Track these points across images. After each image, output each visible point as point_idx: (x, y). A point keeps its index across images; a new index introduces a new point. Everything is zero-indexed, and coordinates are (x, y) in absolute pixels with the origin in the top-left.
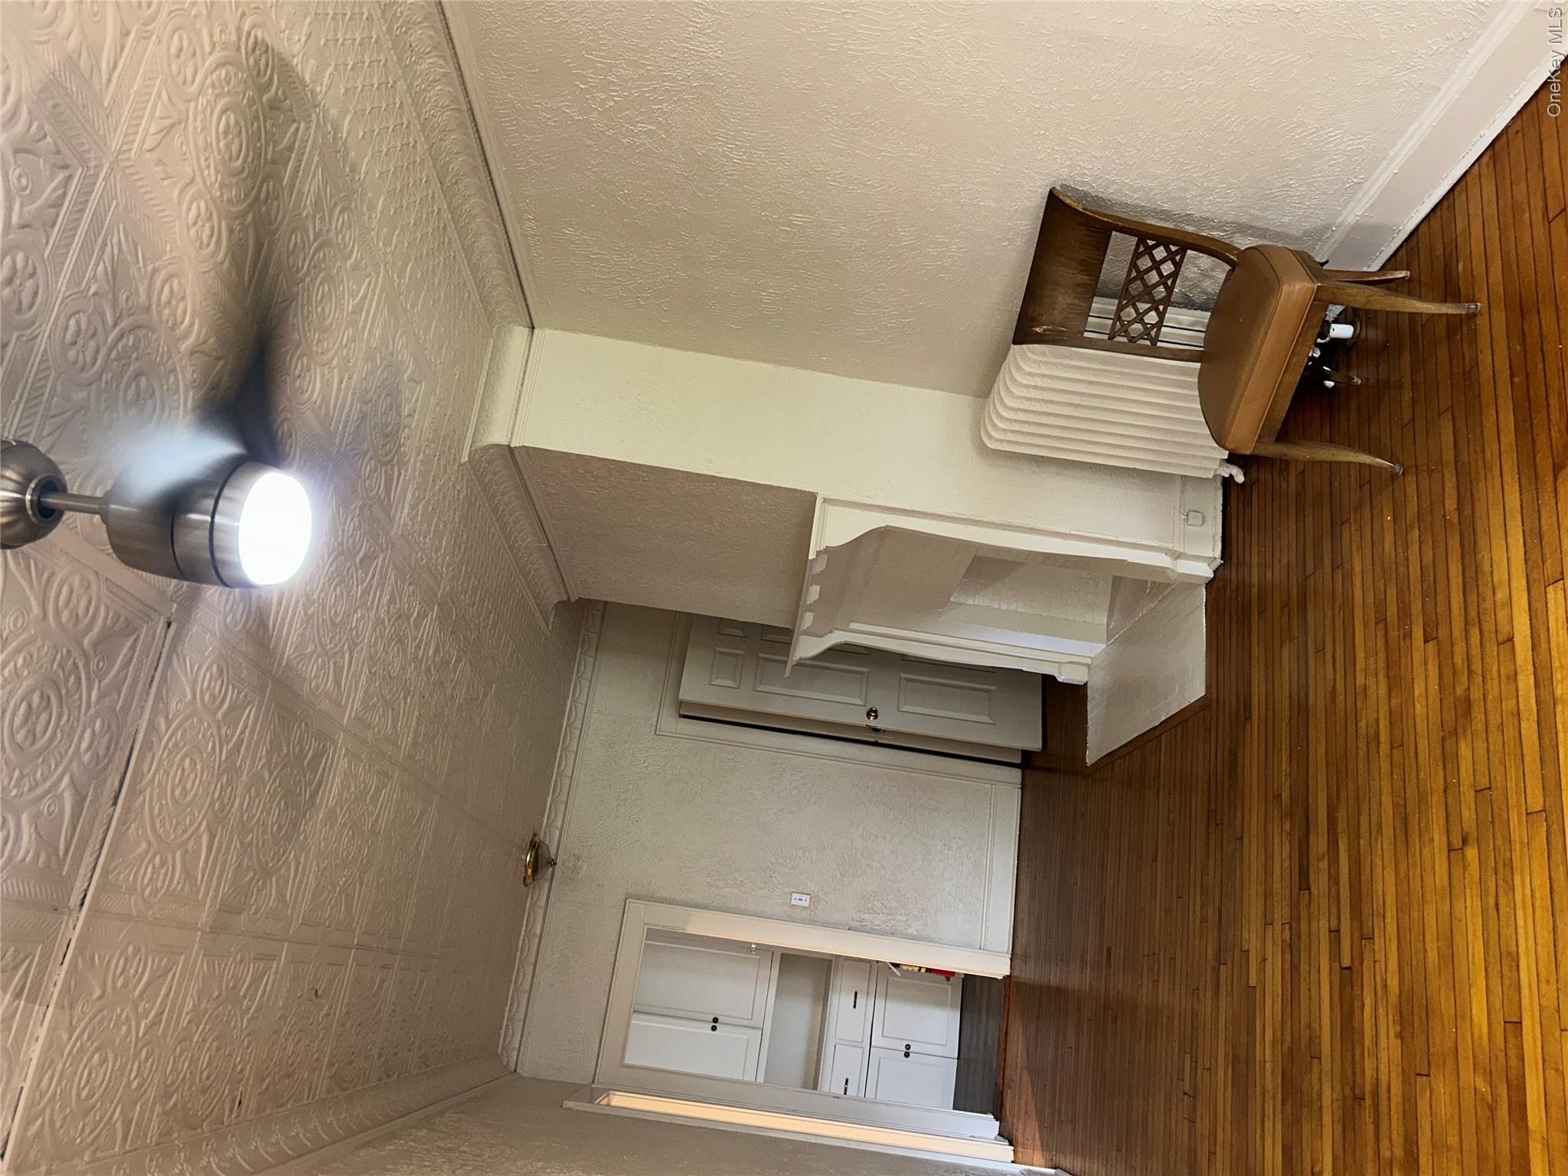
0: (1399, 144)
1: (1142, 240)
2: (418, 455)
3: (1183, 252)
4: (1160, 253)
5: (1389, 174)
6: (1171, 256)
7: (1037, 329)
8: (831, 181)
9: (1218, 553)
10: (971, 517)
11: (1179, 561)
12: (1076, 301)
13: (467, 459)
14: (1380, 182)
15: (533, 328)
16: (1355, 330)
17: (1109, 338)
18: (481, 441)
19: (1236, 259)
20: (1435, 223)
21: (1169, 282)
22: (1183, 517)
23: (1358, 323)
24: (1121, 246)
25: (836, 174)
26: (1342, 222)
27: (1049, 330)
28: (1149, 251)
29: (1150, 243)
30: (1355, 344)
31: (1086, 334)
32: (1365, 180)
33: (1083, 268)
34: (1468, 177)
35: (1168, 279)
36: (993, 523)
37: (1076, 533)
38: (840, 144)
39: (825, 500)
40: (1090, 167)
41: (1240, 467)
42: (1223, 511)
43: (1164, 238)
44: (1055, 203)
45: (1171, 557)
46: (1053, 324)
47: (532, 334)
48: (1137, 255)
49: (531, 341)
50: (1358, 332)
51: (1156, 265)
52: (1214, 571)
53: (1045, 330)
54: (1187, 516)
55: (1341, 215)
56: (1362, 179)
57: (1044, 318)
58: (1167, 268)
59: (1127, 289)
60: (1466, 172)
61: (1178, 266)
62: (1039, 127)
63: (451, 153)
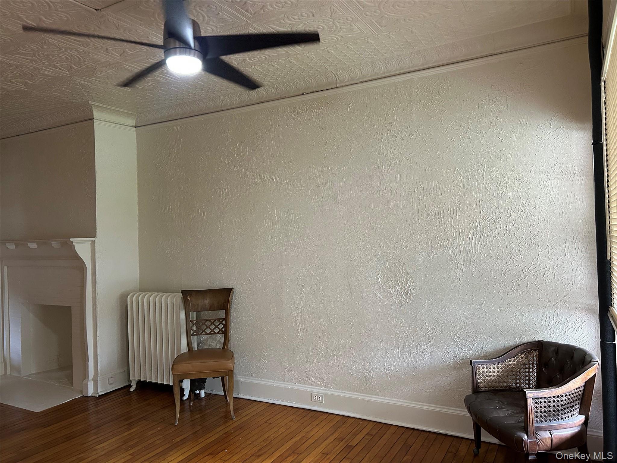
0: (266, 380)
1: (224, 319)
2: (103, 87)
3: (223, 333)
4: (221, 326)
5: (256, 381)
6: (221, 330)
7: (188, 297)
8: (221, 222)
9: (100, 394)
10: (97, 298)
11: (92, 381)
12: (200, 306)
13: (90, 103)
14: (253, 381)
15: (136, 127)
16: (204, 397)
17: (190, 320)
18: (94, 108)
19: (225, 349)
20: (245, 402)
21: (212, 332)
22: (111, 376)
23: (206, 397)
24: (221, 314)
25: (223, 223)
26: (238, 377)
27: (189, 301)
28: (221, 323)
29: (224, 322)
30: (200, 399)
31: (190, 313)
32: (253, 377)
33: (211, 305)
34: (261, 403)
35: (213, 332)
36: (96, 307)
37: (98, 339)
38: (234, 223)
39: (93, 242)
40: (241, 297)
41: (136, 388)
42: (116, 389)
43: (226, 326)
44: (229, 291)
45: (93, 378)
46: (191, 301)
47: (133, 127)
48: (219, 320)
49: (131, 126)
50: (204, 398)
51: (217, 327)
52: (91, 396)
53: (189, 299)
54: (112, 377)
55: (239, 376)
56: (253, 375)
57: (192, 298)
58: (217, 330)
59: (207, 321)
60: (262, 402)
61: (218, 333)
62: (252, 279)
63: (206, 103)
